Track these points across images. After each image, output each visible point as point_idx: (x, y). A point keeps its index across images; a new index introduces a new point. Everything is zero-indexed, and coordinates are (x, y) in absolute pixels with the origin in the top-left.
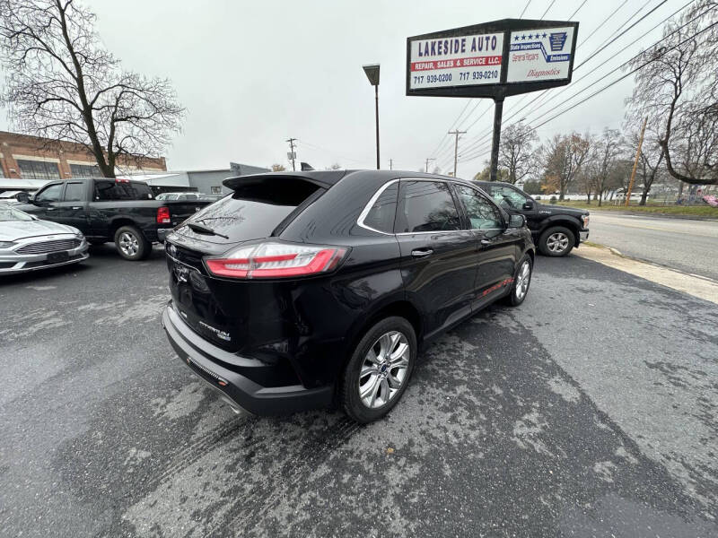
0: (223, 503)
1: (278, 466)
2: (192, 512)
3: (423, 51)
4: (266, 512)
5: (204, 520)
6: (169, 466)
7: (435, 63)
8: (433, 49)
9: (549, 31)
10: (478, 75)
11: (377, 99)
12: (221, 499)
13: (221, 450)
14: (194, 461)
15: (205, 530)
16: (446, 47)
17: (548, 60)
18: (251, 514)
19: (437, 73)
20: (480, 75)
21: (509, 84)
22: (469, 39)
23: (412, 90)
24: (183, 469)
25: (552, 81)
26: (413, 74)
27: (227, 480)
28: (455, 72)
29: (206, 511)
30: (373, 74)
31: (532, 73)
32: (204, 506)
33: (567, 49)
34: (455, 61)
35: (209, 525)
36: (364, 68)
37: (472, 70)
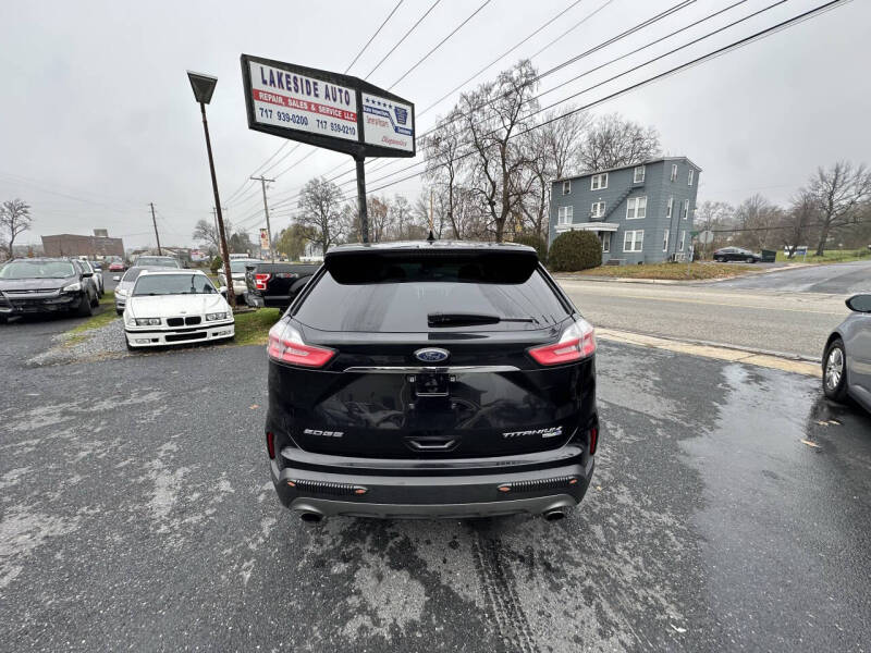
0: (599, 607)
1: (575, 553)
2: (597, 636)
3: (267, 78)
4: (625, 581)
5: (613, 629)
6: (514, 642)
7: (285, 99)
8: (280, 80)
9: (395, 104)
10: (335, 127)
11: (205, 122)
12: (593, 607)
13: (521, 586)
14: (523, 615)
15: (626, 632)
16: (296, 84)
17: (396, 130)
18: (623, 592)
19: (291, 112)
20: (339, 129)
21: (367, 145)
22: (322, 85)
23: (258, 124)
24: (528, 629)
25: (401, 151)
26: (257, 104)
27: (571, 595)
28: (312, 117)
29: (602, 624)
30: (203, 88)
31: (385, 139)
32: (595, 624)
33: (409, 125)
34: (309, 104)
35: (621, 627)
36: (189, 75)
37: (330, 120)
